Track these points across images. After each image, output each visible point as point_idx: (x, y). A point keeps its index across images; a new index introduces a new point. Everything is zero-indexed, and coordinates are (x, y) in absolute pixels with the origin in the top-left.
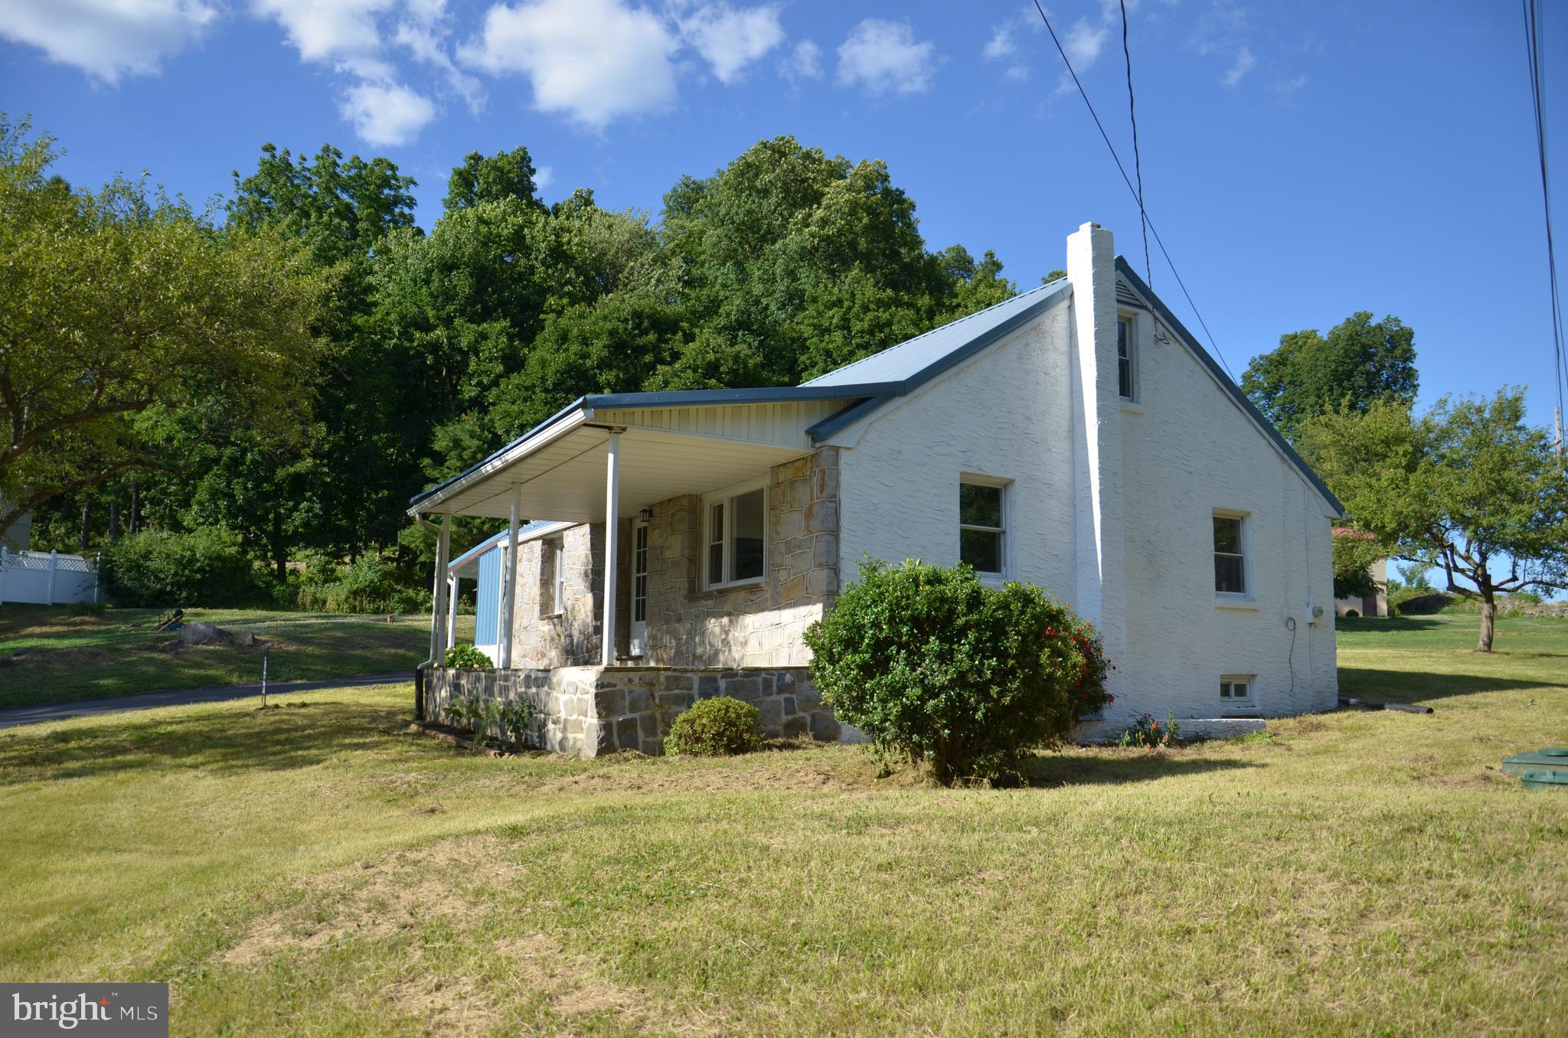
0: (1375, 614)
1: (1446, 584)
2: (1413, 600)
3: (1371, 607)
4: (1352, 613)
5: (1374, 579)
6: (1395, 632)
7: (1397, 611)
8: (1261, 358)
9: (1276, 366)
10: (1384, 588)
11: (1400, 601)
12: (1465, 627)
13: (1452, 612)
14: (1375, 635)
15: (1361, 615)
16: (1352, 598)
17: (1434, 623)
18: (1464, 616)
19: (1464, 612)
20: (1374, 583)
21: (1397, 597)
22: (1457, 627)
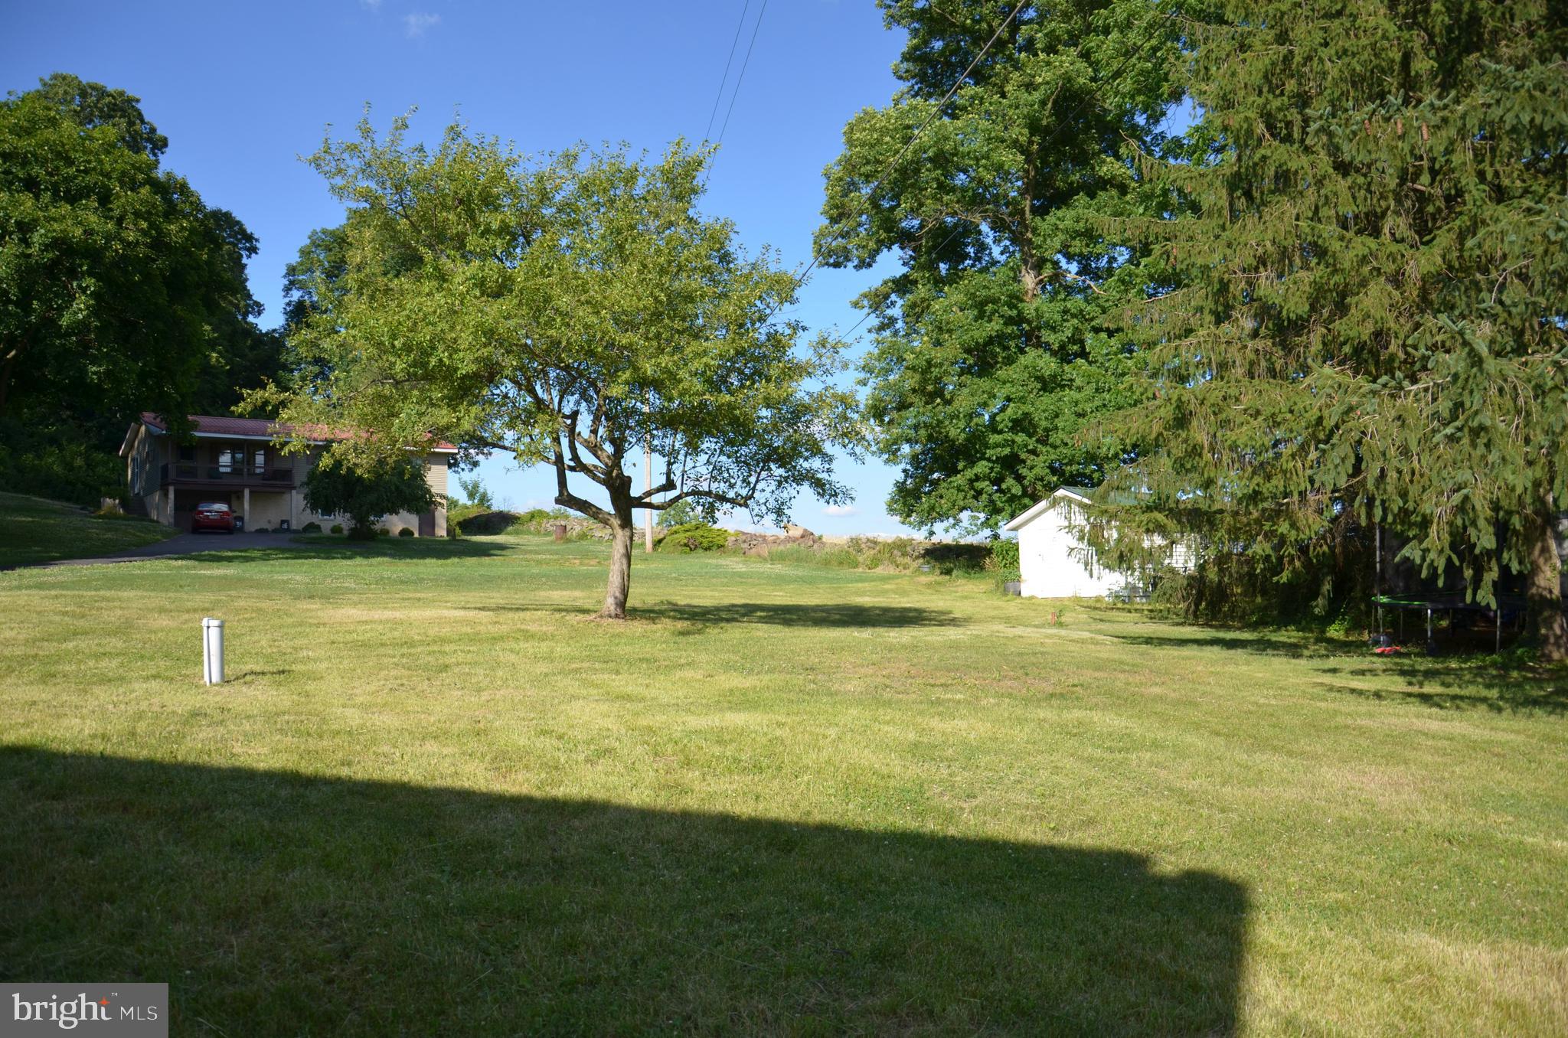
0: (433, 533)
1: (555, 492)
2: (476, 518)
3: (428, 523)
4: (406, 532)
5: (434, 490)
6: (456, 560)
7: (458, 531)
8: (324, 232)
9: (339, 244)
10: (444, 502)
11: (461, 519)
12: (537, 553)
13: (517, 533)
14: (430, 566)
15: (416, 535)
16: (403, 513)
17: (502, 547)
18: (530, 537)
19: (529, 533)
20: (432, 496)
21: (457, 515)
22: (526, 552)
